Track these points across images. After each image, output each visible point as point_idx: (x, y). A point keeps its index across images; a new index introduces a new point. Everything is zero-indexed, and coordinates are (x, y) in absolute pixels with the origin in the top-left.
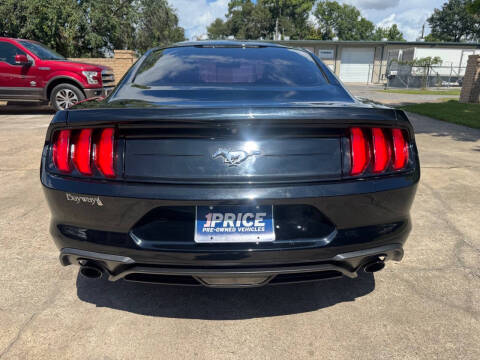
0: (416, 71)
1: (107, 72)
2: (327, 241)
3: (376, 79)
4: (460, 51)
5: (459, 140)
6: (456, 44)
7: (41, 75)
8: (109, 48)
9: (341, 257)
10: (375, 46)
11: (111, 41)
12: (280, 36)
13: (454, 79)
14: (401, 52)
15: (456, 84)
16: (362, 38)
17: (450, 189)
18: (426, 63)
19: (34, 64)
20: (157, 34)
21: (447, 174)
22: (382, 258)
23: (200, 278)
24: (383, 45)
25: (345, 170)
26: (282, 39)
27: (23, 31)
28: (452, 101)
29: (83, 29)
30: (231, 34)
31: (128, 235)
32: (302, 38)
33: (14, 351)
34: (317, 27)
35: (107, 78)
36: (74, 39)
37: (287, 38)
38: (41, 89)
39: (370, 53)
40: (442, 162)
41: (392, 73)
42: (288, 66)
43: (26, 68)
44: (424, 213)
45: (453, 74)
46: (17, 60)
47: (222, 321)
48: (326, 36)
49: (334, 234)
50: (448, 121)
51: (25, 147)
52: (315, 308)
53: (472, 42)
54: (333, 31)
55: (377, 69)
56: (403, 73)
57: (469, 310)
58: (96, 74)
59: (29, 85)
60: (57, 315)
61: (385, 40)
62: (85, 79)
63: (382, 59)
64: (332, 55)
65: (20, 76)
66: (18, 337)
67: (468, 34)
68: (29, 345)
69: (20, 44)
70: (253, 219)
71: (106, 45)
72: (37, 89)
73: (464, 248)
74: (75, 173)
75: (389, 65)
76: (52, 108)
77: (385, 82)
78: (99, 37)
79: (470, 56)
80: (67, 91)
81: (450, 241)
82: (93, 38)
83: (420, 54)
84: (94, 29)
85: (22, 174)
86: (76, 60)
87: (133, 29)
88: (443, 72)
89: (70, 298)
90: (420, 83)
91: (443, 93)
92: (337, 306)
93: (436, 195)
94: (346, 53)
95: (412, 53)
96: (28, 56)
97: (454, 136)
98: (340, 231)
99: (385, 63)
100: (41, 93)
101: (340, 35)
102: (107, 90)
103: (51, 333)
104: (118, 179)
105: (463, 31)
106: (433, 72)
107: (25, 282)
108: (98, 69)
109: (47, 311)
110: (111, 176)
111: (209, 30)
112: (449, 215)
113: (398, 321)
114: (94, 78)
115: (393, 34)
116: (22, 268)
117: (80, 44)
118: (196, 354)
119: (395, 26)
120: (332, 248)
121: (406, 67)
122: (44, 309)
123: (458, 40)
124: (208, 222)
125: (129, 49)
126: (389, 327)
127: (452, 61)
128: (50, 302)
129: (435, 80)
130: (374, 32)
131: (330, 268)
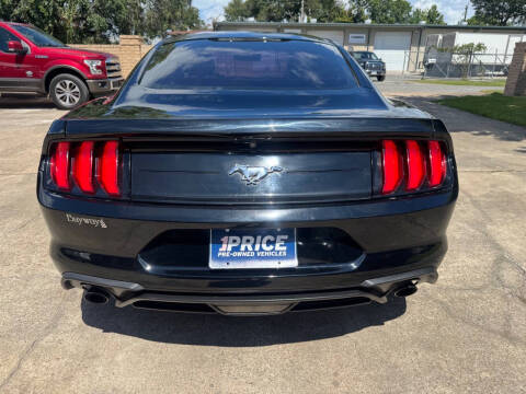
0: (457, 59)
1: (112, 61)
2: (354, 266)
3: (412, 68)
4: (506, 36)
5: (503, 139)
6: (502, 28)
7: (38, 64)
8: (114, 32)
9: (370, 283)
10: (411, 30)
11: (116, 23)
12: (306, 17)
13: (498, 68)
14: (440, 37)
15: (501, 73)
16: (398, 20)
17: (491, 196)
18: (469, 50)
19: (29, 52)
20: (168, 15)
21: (487, 179)
22: (414, 282)
23: (216, 306)
24: (421, 29)
25: (375, 188)
26: (309, 21)
27: (16, 11)
28: (496, 94)
29: (84, 9)
30: (251, 16)
31: (136, 260)
32: (330, 20)
33: (14, 382)
34: (347, 7)
35: (112, 68)
36: (74, 21)
37: (314, 21)
38: (38, 80)
39: (407, 37)
40: (482, 165)
41: (431, 61)
42: (314, 60)
43: (21, 56)
44: (461, 225)
45: (498, 62)
46: (10, 46)
47: (239, 348)
48: (358, 18)
49: (362, 258)
50: (491, 118)
51: (22, 147)
52: (342, 333)
53: (520, 25)
54: (366, 12)
55: (414, 56)
56: (443, 61)
57: (507, 335)
58: (99, 63)
59: (25, 76)
60: (60, 342)
61: (424, 23)
62: (88, 68)
63: (419, 45)
64: (364, 40)
65: (15, 65)
66: (19, 367)
67: (515, 16)
68: (31, 375)
69: (14, 29)
70: (273, 243)
71: (110, 28)
72: (34, 80)
73: (504, 265)
74: (76, 190)
75: (427, 52)
76: (52, 101)
77: (423, 71)
78: (103, 20)
79: (517, 44)
80: (68, 82)
81: (490, 257)
82: (96, 20)
83: (462, 39)
84: (97, 10)
85: (20, 178)
86: (77, 46)
87: (141, 10)
88: (487, 60)
89: (74, 322)
90: (461, 72)
91: (487, 84)
92: (365, 330)
93: (475, 203)
94: (379, 38)
95: (453, 38)
96: (22, 42)
97: (497, 135)
98: (368, 255)
99: (422, 49)
100: (39, 85)
101: (373, 17)
102: (112, 81)
103: (54, 363)
104: (124, 198)
105: (510, 13)
106: (475, 61)
107: (24, 304)
108: (102, 57)
109: (50, 337)
110: (116, 195)
111: (227, 11)
112: (489, 227)
113: (430, 348)
114: (98, 67)
115: (433, 16)
116: (21, 288)
117: (82, 26)
118: (212, 386)
119: (434, 7)
120: (360, 273)
121: (446, 55)
122: (46, 335)
123: (504, 23)
124: (224, 246)
125: (136, 33)
126: (420, 354)
127: (497, 47)
128: (52, 326)
129: (477, 68)
130: (411, 13)
131: (356, 294)
